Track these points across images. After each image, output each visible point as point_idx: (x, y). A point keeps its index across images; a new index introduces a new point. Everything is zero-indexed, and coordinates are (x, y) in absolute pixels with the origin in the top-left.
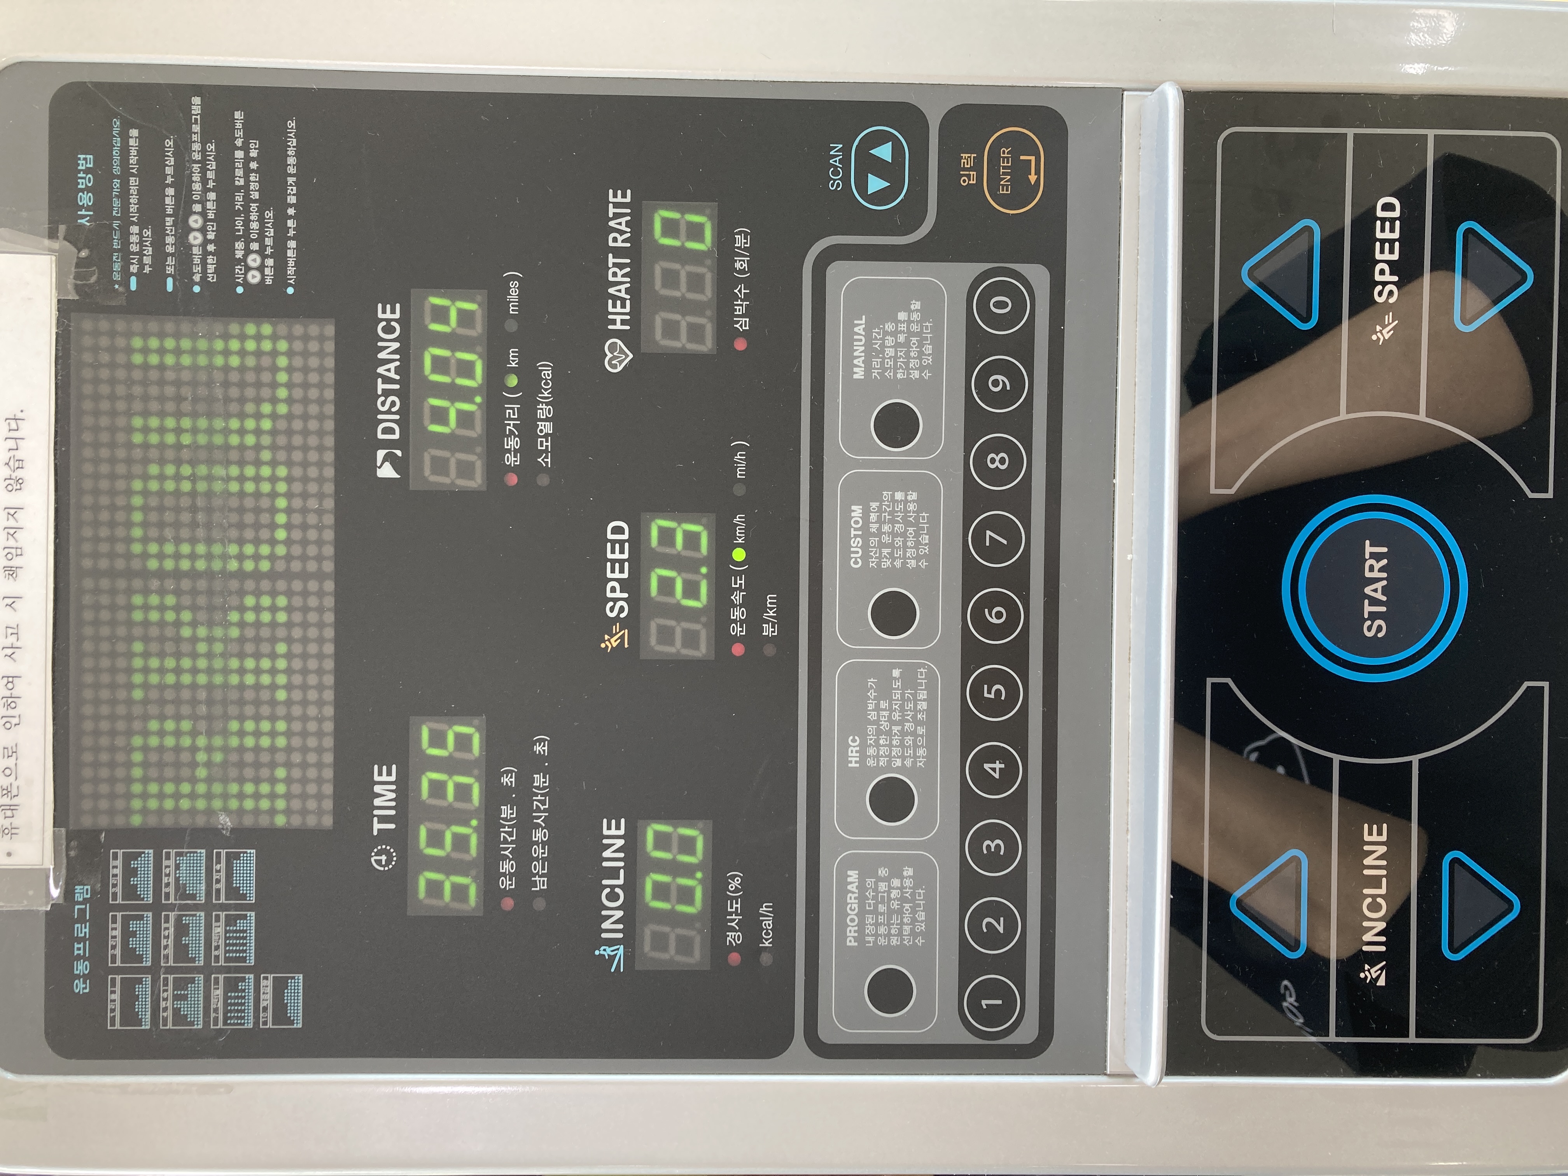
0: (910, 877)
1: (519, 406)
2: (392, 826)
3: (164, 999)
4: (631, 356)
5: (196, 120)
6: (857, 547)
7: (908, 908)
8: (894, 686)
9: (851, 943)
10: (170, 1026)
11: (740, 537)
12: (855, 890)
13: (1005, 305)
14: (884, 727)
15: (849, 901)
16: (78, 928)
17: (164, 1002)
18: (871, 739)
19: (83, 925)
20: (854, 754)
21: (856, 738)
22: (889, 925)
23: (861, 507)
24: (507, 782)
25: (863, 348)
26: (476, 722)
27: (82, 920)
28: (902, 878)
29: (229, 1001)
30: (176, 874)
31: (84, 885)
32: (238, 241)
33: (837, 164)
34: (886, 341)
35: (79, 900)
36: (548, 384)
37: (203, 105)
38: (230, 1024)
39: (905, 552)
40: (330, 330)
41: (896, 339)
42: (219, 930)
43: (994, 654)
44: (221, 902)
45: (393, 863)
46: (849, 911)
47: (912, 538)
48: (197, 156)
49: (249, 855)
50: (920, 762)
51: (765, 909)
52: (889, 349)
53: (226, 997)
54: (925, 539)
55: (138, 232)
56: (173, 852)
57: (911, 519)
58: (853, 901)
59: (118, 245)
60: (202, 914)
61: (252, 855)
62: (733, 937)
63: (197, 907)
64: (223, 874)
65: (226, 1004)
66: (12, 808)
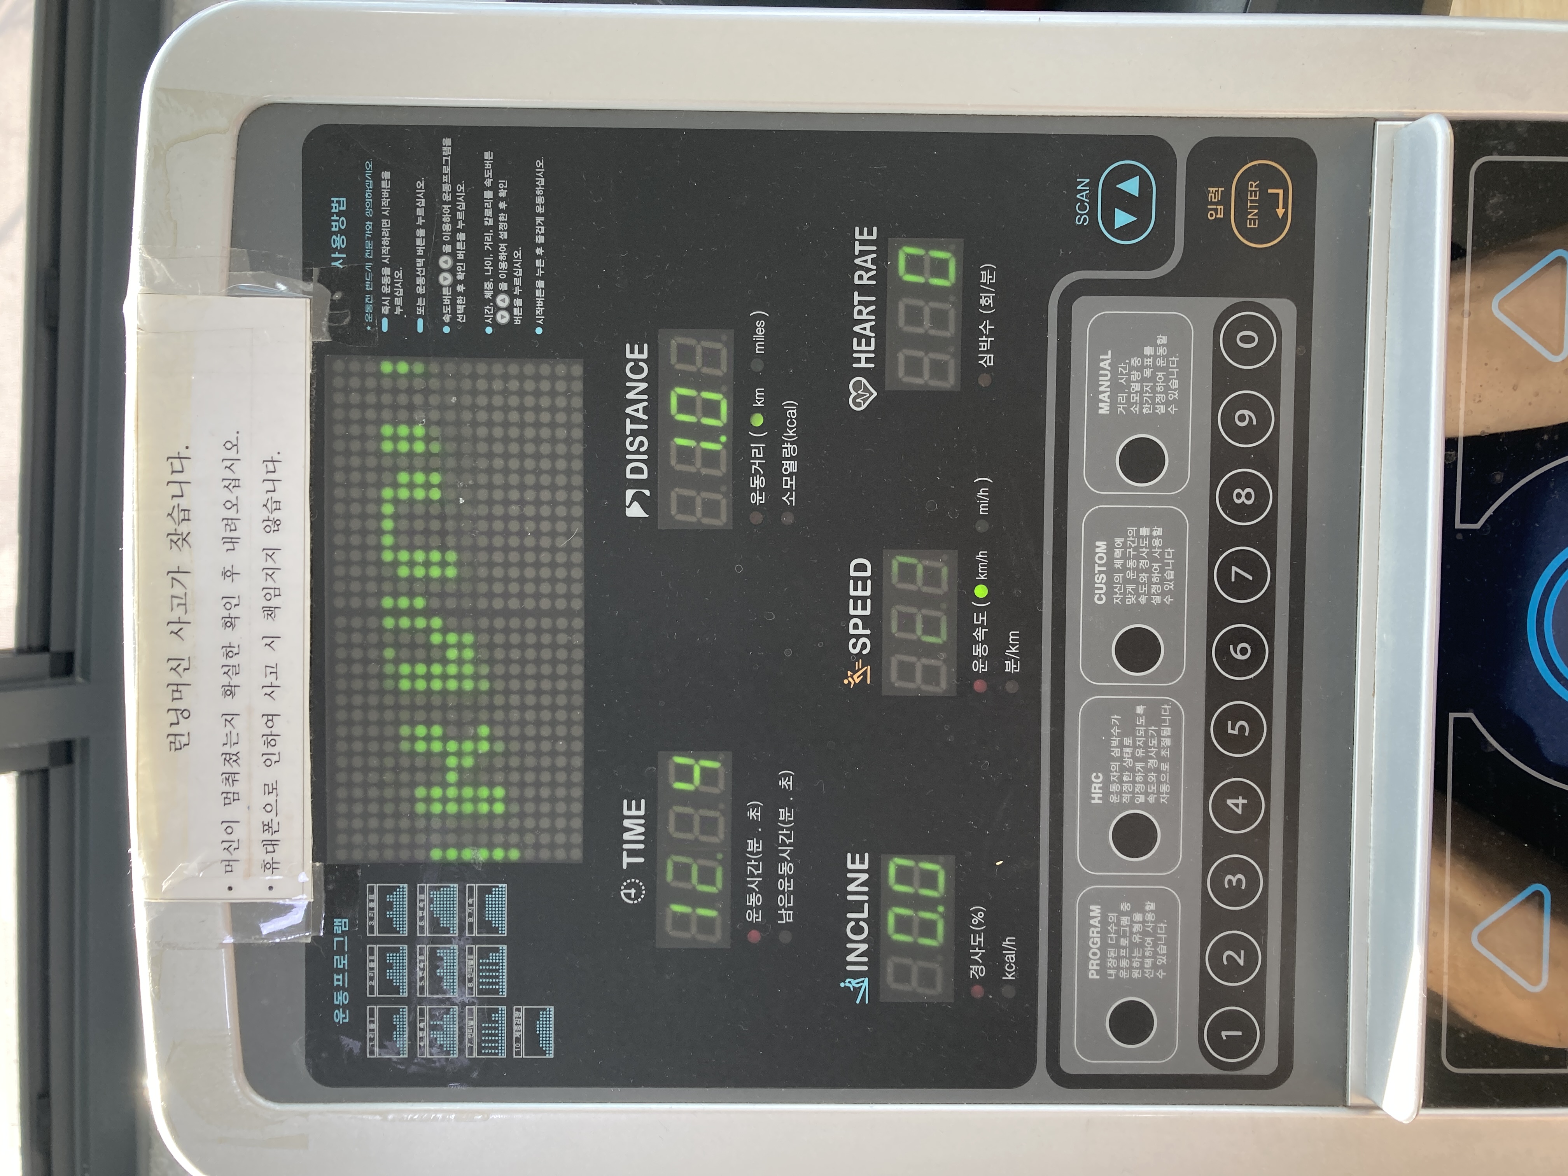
0: (1152, 911)
1: (764, 445)
2: (641, 860)
3: (422, 1030)
4: (875, 394)
5: (447, 161)
6: (1101, 583)
7: (1150, 942)
8: (1138, 723)
9: (1093, 975)
10: (427, 1055)
11: (982, 574)
12: (1097, 924)
13: (1253, 339)
14: (1128, 764)
15: (1091, 935)
16: (337, 959)
17: (421, 1032)
18: (1114, 776)
19: (342, 957)
20: (1098, 791)
21: (1100, 774)
22: (1131, 958)
23: (1105, 543)
24: (752, 816)
25: (1109, 383)
26: (722, 756)
27: (341, 952)
28: (1144, 912)
29: (483, 1032)
30: (430, 908)
31: (342, 918)
32: (486, 282)
33: (1084, 199)
34: (1132, 376)
35: (338, 932)
36: (793, 423)
37: (453, 146)
38: (485, 1054)
39: (1150, 588)
40: (577, 370)
41: (1142, 374)
42: (472, 962)
43: (1238, 691)
44: (474, 935)
45: (642, 896)
46: (1091, 945)
47: (1158, 573)
48: (447, 197)
49: (500, 889)
50: (1163, 798)
51: (1008, 943)
52: (1134, 384)
53: (480, 1028)
54: (1170, 575)
55: (389, 274)
56: (427, 886)
57: (1156, 555)
58: (1095, 935)
59: (371, 287)
60: (456, 947)
61: (504, 889)
62: (976, 970)
63: (449, 941)
64: (475, 908)
65: (480, 1035)
66: (273, 843)
